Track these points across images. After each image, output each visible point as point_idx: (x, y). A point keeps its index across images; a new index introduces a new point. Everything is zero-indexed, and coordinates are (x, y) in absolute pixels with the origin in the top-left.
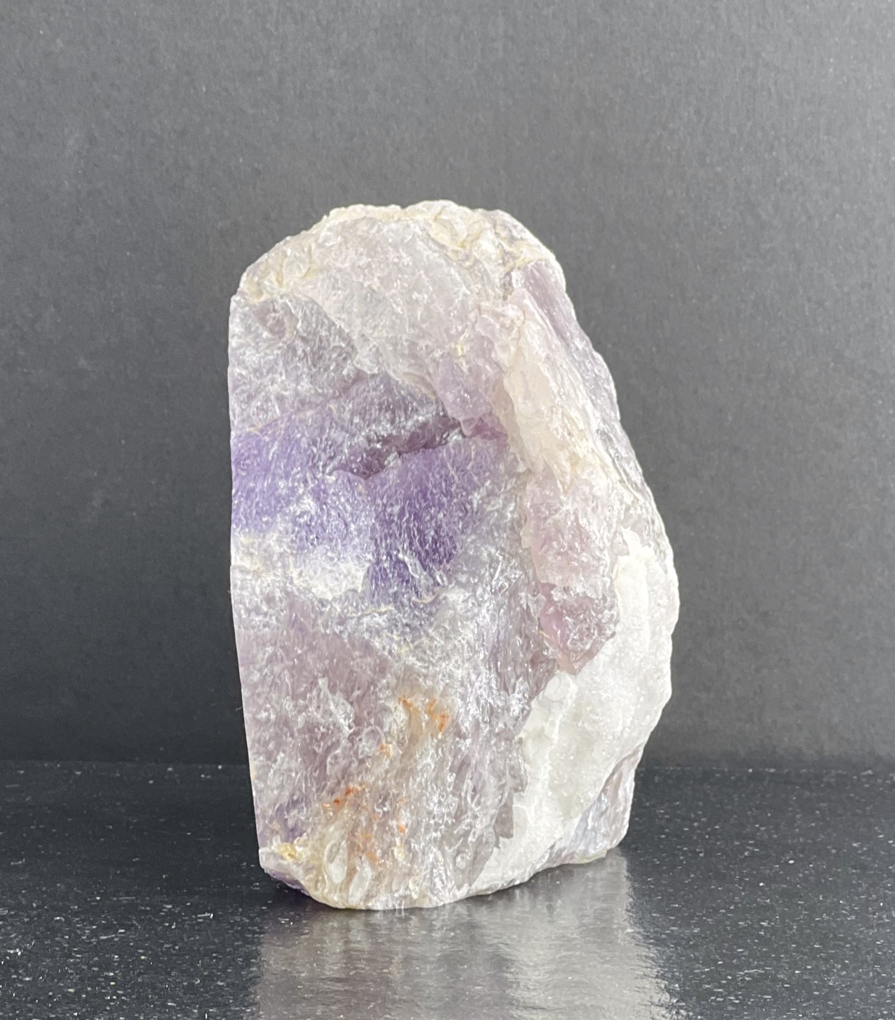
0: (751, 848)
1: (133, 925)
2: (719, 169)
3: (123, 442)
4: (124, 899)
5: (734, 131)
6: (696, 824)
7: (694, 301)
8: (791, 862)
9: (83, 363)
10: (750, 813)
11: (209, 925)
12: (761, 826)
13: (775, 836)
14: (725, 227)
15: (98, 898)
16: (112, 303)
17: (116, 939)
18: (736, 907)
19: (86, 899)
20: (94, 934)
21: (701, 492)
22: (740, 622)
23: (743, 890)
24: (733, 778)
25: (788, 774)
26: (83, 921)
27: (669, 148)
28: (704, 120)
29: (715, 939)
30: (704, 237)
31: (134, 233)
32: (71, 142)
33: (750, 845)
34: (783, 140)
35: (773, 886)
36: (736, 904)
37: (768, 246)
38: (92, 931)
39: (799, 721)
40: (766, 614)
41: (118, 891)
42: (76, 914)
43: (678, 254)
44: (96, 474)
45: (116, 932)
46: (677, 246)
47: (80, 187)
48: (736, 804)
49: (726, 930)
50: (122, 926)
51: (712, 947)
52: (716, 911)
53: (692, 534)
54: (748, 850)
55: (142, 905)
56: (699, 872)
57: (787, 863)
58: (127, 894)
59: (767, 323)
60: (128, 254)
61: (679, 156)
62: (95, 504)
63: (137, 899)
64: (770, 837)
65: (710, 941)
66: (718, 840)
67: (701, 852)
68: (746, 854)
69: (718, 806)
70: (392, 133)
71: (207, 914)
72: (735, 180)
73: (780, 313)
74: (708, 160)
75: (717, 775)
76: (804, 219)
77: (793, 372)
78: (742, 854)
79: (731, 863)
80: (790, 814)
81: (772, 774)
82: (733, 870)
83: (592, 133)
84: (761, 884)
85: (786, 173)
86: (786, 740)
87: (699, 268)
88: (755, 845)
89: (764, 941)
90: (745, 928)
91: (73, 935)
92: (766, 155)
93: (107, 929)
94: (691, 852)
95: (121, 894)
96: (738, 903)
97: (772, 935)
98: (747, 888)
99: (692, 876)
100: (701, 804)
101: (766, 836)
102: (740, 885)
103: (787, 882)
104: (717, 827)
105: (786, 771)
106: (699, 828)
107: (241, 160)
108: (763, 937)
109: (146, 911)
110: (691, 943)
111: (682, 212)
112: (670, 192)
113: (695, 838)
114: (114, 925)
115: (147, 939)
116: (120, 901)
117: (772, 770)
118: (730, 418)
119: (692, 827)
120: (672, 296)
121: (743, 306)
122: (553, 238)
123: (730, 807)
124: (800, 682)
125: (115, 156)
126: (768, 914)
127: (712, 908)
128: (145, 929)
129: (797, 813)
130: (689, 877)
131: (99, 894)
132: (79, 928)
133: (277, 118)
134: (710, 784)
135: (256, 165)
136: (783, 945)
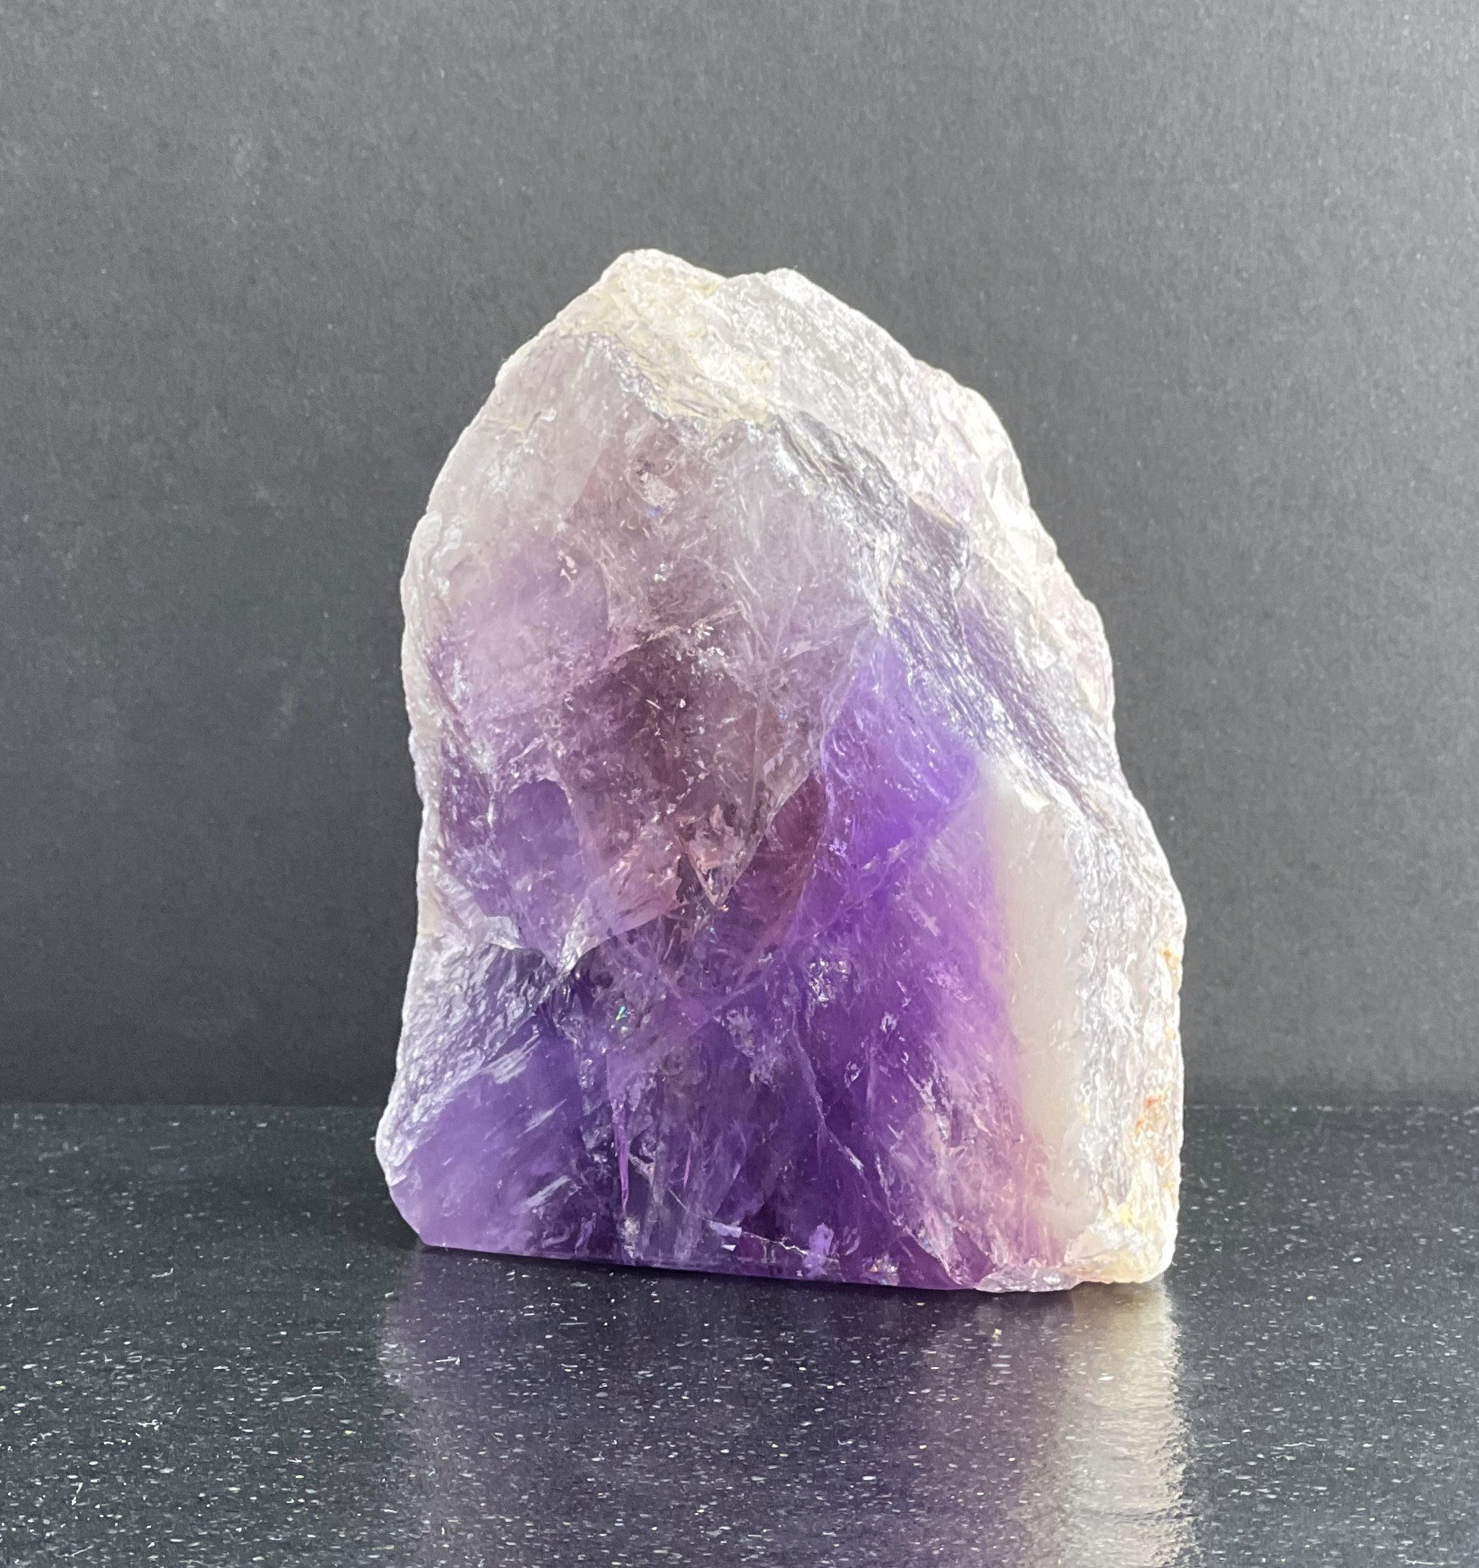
0: (1294, 1238)
1: (335, 1378)
2: (1235, 186)
3: (326, 615)
4: (323, 1335)
5: (1257, 127)
6: (1210, 1199)
7: (1199, 389)
8: (1357, 1260)
9: (263, 494)
10: (1292, 1179)
11: (453, 1376)
12: (1310, 1201)
13: (1332, 1218)
14: (1245, 275)
15: (284, 1333)
16: (306, 401)
17: (308, 1402)
18: (1272, 1337)
19: (264, 1336)
20: (274, 1393)
21: (1214, 682)
22: (1277, 881)
23: (1283, 1308)
24: (1266, 1122)
25: (1352, 1113)
26: (258, 1371)
27: (1157, 155)
28: (1211, 111)
29: (1239, 1391)
30: (1214, 291)
31: (339, 295)
32: (240, 158)
33: (1294, 1232)
34: (1333, 140)
35: (1329, 1301)
36: (1270, 1331)
37: (1313, 303)
38: (272, 1388)
39: (1368, 1031)
40: (1315, 867)
41: (315, 1322)
42: (248, 1360)
43: (1173, 317)
44: (284, 664)
45: (307, 1391)
46: (1172, 304)
47: (254, 225)
48: (1272, 1164)
49: (1255, 1376)
50: (318, 1379)
51: (1233, 1404)
52: (1240, 1343)
53: (1202, 746)
54: (1289, 1241)
55: (350, 1345)
56: (1213, 1279)
57: (1350, 1259)
58: (329, 1326)
59: (1311, 421)
60: (330, 327)
61: (1172, 168)
62: (284, 709)
63: (343, 1334)
64: (1325, 1220)
65: (1231, 1395)
66: (1244, 1225)
67: (1217, 1246)
68: (1288, 1247)
69: (1244, 1168)
70: (732, 137)
71: (450, 1359)
72: (1261, 203)
73: (1332, 406)
74: (1218, 172)
75: (1244, 1118)
76: (1366, 262)
77: (1353, 496)
78: (1281, 1247)
79: (1263, 1264)
80: (1354, 1180)
81: (1328, 1114)
82: (1267, 1274)
83: (1039, 134)
84: (1311, 1298)
85: (1338, 191)
86: (1349, 1059)
87: (1206, 338)
88: (1299, 1233)
89: (1316, 1394)
90: (1287, 1371)
91: (241, 1396)
92: (1308, 165)
93: (294, 1384)
94: (1202, 1245)
95: (319, 1325)
96: (1276, 1330)
97: (1326, 1384)
98: (1289, 1306)
99: (1204, 1285)
100: (1217, 1165)
101: (1318, 1218)
102: (1278, 1300)
103: (1350, 1294)
104: (1242, 1203)
105: (1348, 1109)
106: (1213, 1205)
107: (501, 181)
108: (1312, 1385)
109: (357, 1353)
110: (1201, 1398)
111: (1180, 253)
112: (1160, 223)
113: (1208, 1222)
114: (306, 1379)
115: (355, 1402)
116: (317, 1337)
117: (1328, 1109)
118: (1257, 568)
119: (1203, 1204)
120: (1166, 382)
121: (1275, 395)
122: (982, 295)
123: (1262, 1170)
124: (1369, 970)
125: (308, 178)
126: (1321, 1347)
127: (1235, 1338)
128: (353, 1384)
129: (1367, 1179)
130: (1199, 1288)
131: (284, 1326)
132: (250, 1384)
133: (556, 118)
134: (1234, 1132)
135: (524, 188)
136: (1344, 1400)
